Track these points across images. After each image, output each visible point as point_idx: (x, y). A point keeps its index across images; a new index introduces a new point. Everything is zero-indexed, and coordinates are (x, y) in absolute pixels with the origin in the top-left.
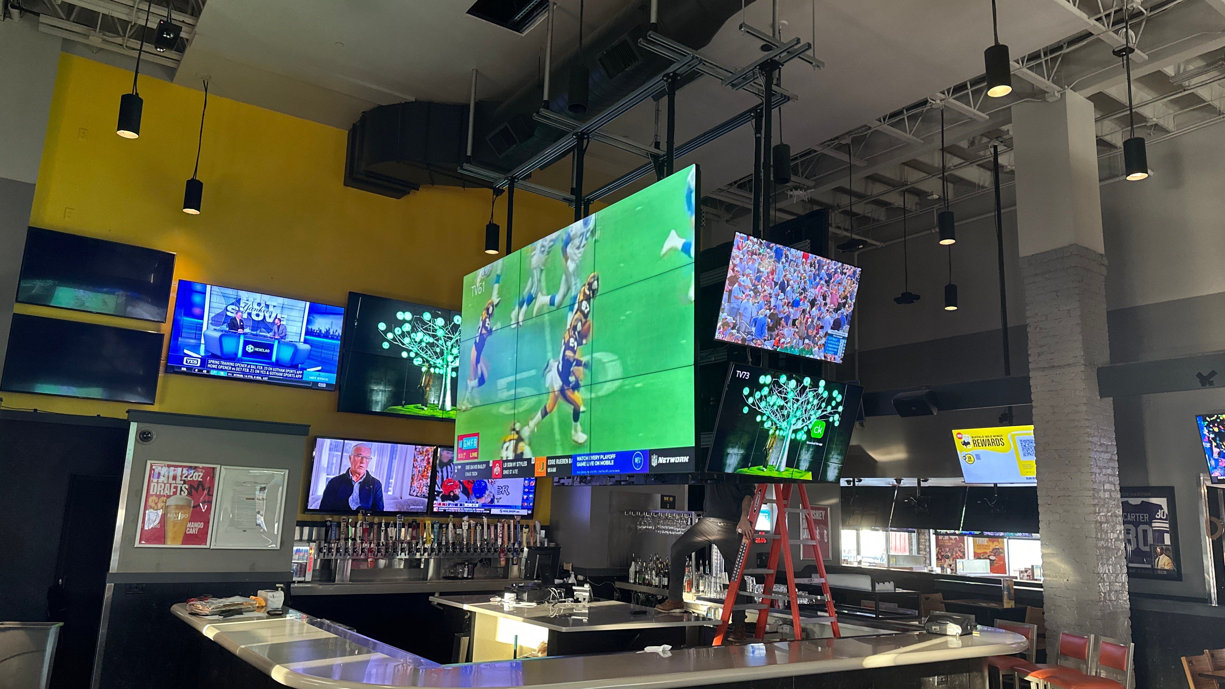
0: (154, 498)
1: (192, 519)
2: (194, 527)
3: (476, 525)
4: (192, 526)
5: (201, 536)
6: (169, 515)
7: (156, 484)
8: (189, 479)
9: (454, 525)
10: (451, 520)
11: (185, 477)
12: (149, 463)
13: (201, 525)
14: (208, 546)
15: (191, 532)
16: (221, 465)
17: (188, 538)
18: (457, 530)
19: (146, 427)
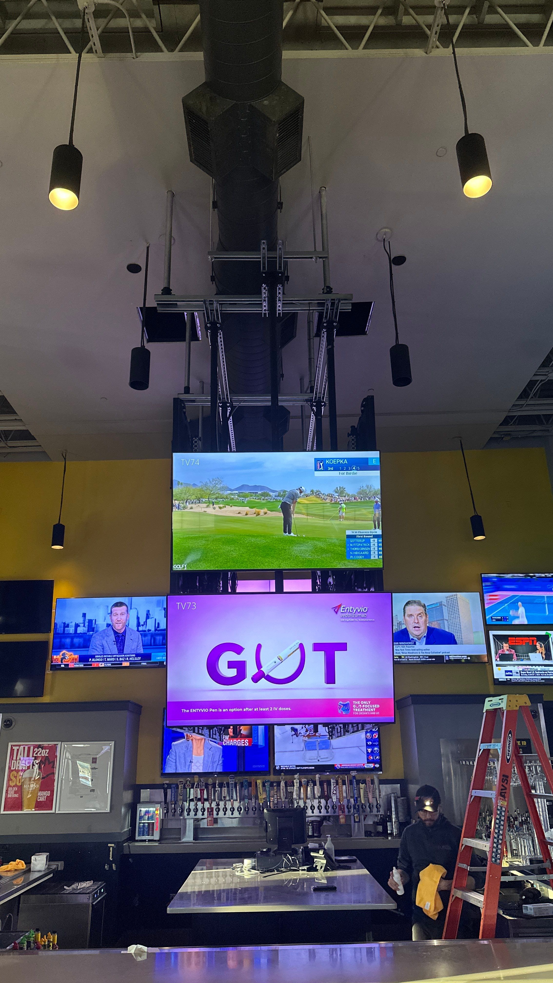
0: (14, 773)
1: (42, 789)
2: (43, 796)
3: (308, 782)
4: (42, 795)
5: (48, 803)
6: (25, 786)
7: (15, 761)
8: (38, 755)
9: (286, 783)
10: (282, 778)
11: (36, 754)
12: (10, 744)
13: (48, 793)
14: (53, 811)
15: (41, 800)
16: (62, 742)
17: (39, 805)
18: (289, 788)
19: (9, 716)
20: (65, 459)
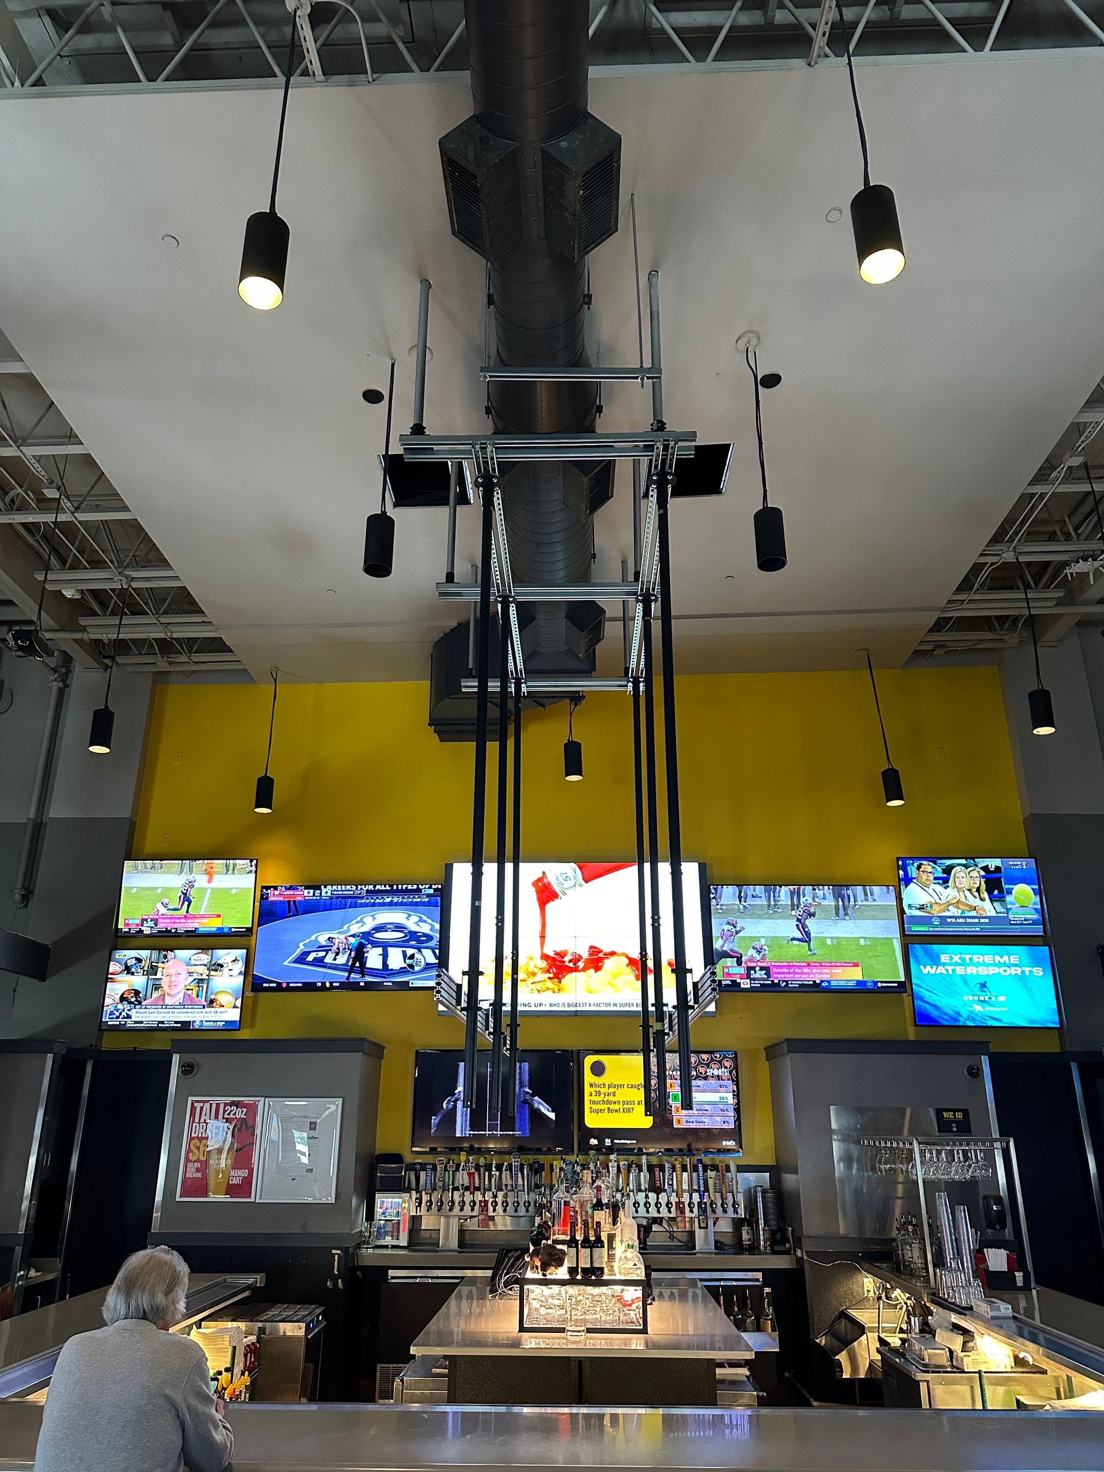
0: (196, 1141)
1: (236, 1166)
2: (238, 1176)
5: (244, 1187)
6: (211, 1162)
7: (198, 1125)
8: (231, 1116)
9: (596, 1167)
10: (591, 1159)
11: (228, 1114)
12: (190, 1099)
13: (245, 1173)
14: (252, 1199)
15: (234, 1182)
16: (266, 1097)
17: (231, 1190)
20: (275, 681)
